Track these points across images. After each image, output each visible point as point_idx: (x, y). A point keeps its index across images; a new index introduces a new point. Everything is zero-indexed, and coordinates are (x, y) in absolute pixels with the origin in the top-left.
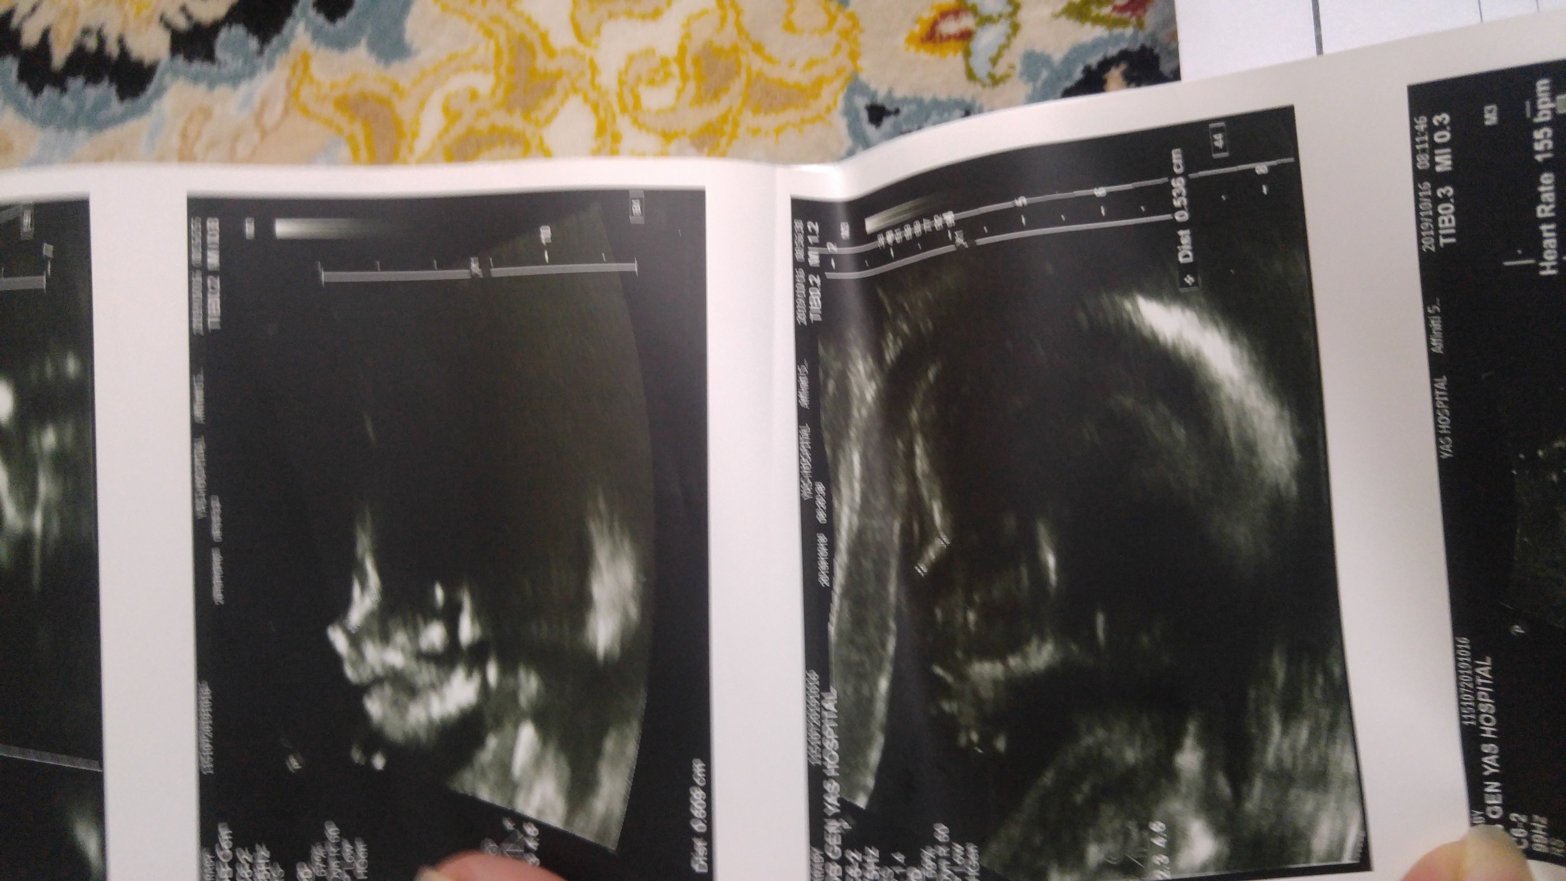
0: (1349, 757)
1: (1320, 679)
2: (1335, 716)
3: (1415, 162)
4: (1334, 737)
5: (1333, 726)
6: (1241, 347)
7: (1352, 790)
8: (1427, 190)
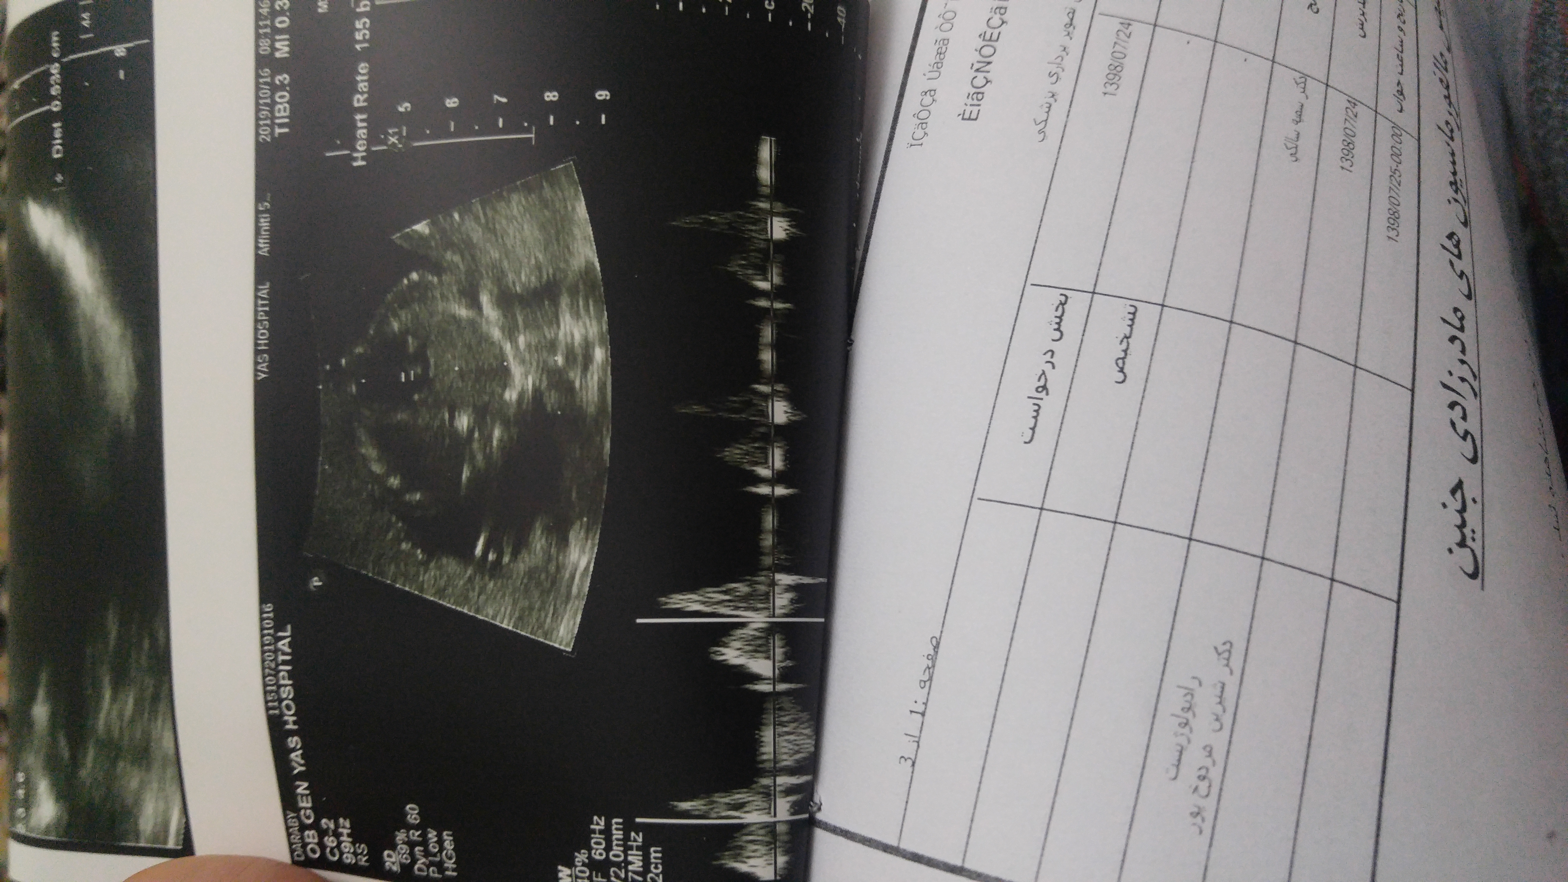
0: (168, 735)
1: (146, 644)
2: (157, 687)
3: (257, 46)
4: (156, 712)
5: (156, 698)
6: (94, 254)
7: (171, 771)
8: (266, 77)
